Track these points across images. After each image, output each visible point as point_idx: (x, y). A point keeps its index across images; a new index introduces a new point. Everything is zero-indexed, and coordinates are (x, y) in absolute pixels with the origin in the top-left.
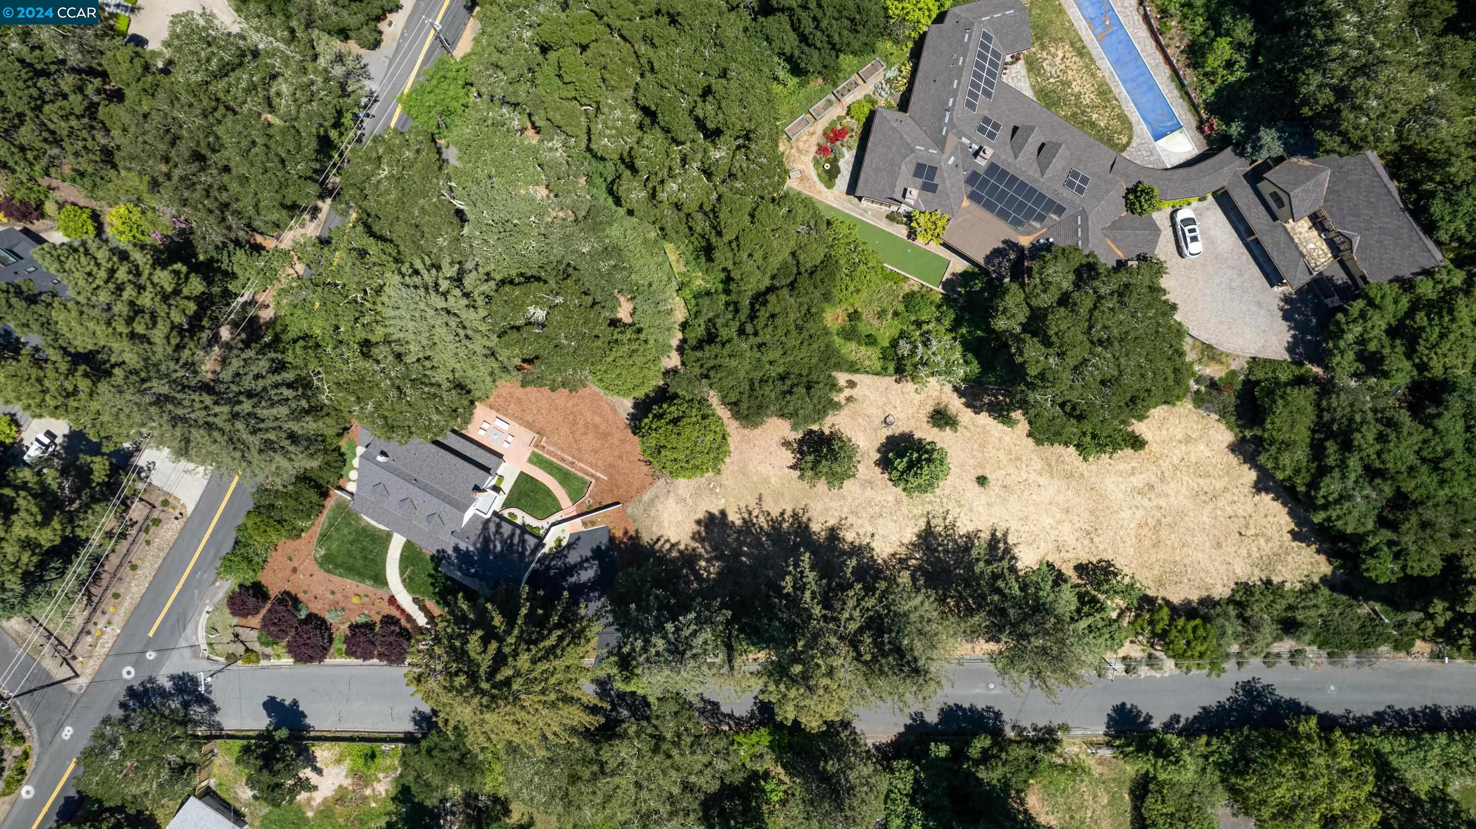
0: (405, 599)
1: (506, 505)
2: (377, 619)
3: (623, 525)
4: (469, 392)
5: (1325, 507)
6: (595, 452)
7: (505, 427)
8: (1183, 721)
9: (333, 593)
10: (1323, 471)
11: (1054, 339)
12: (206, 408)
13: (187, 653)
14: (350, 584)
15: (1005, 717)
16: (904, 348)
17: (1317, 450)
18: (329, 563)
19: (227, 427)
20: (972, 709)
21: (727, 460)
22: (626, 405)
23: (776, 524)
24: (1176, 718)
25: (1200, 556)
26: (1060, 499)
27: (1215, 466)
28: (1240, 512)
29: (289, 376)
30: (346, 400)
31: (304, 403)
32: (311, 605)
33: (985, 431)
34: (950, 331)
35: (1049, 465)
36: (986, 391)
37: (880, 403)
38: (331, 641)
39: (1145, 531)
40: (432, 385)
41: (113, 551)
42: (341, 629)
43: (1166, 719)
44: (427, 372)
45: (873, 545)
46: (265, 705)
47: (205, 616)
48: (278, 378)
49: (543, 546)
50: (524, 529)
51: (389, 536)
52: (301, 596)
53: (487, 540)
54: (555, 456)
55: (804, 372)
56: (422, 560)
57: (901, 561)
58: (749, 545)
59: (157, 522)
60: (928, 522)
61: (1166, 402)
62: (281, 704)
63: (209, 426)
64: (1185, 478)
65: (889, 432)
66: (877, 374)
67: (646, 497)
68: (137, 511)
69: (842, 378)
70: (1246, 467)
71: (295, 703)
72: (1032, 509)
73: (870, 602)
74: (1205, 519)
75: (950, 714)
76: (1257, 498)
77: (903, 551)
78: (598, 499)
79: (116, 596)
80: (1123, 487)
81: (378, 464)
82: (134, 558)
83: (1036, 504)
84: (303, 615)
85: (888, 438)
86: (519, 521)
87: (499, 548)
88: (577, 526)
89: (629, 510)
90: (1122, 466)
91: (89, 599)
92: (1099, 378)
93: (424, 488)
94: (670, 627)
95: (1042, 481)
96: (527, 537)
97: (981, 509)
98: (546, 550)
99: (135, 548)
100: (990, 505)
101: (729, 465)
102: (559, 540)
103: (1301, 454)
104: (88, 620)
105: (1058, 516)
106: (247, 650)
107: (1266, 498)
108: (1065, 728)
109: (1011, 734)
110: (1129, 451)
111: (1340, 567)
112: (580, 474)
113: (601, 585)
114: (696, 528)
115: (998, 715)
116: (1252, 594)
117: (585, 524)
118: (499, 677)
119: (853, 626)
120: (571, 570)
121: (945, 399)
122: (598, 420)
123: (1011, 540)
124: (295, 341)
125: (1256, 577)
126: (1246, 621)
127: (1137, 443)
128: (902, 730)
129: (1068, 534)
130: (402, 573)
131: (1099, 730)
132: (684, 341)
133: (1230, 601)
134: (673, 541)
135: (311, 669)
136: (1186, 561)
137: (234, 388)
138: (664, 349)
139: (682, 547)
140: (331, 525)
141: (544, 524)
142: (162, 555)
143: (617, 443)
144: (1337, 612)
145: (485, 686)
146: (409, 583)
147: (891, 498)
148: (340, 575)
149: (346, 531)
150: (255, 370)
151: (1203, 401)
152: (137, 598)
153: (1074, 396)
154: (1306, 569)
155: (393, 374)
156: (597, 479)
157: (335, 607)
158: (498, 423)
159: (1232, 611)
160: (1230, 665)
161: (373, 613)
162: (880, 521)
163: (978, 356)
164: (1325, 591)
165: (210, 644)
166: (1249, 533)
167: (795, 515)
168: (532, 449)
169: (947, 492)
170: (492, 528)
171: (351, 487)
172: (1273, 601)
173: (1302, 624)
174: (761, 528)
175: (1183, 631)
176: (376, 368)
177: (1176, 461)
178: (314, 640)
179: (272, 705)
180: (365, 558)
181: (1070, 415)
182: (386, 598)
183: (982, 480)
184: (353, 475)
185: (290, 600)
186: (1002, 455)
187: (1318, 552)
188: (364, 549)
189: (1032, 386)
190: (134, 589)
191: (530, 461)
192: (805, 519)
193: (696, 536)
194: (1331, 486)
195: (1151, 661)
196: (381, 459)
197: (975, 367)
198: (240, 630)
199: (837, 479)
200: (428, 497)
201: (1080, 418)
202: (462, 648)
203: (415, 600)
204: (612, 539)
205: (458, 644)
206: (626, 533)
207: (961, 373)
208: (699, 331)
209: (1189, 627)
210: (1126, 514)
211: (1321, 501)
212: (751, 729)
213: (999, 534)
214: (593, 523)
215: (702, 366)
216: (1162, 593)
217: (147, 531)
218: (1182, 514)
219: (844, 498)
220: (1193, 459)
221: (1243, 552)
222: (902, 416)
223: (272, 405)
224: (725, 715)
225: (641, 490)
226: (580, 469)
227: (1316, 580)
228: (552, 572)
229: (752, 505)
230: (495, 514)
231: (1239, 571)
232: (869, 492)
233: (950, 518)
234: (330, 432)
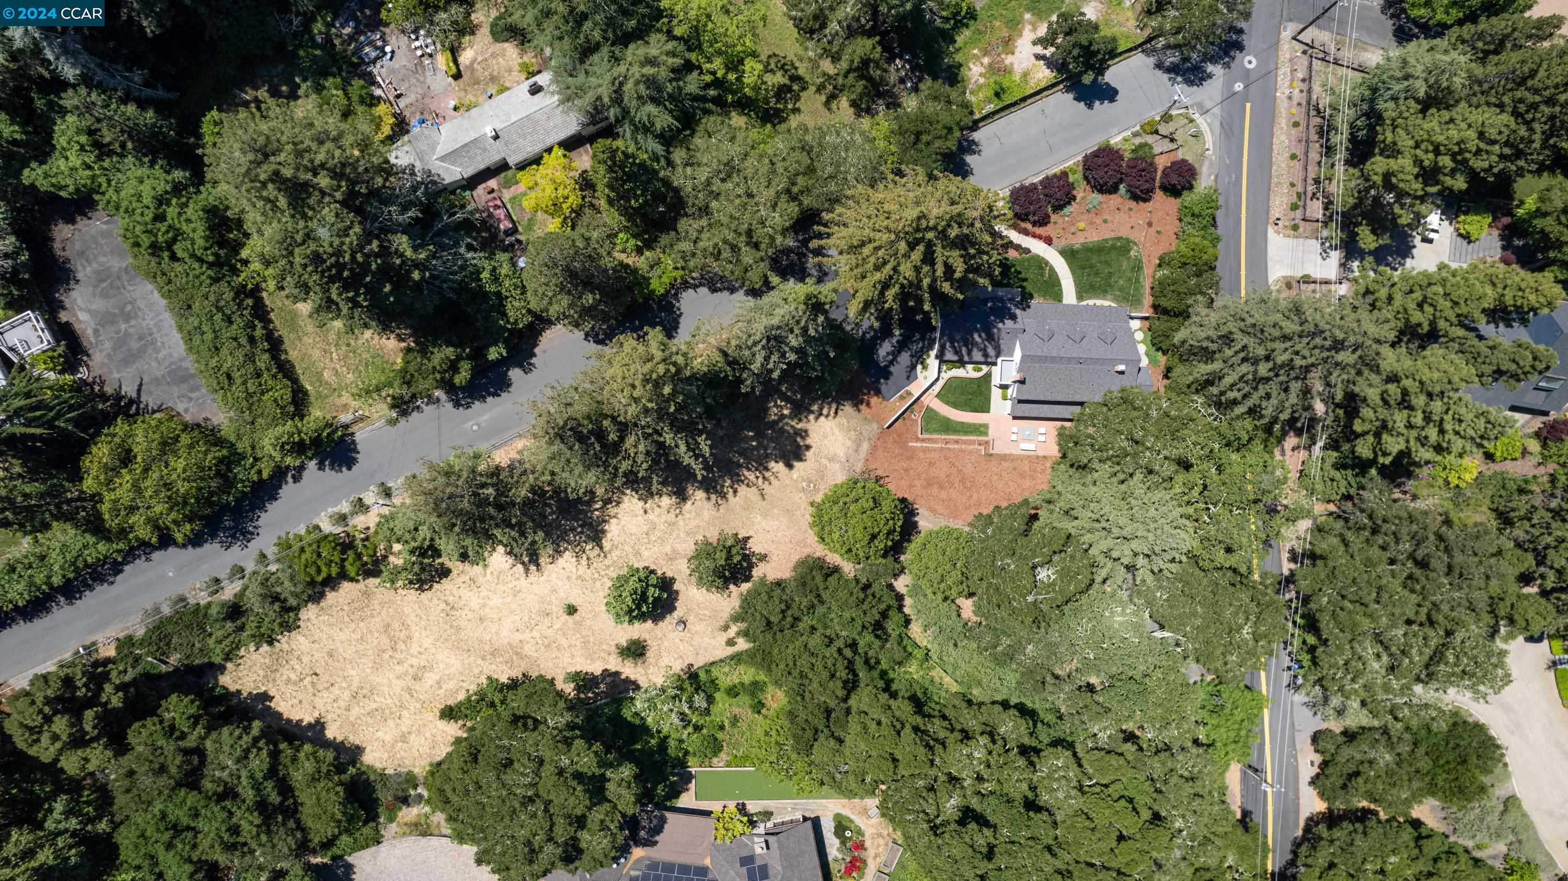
0: (1037, 247)
1: (988, 376)
2: (1054, 217)
3: (874, 410)
4: (1072, 466)
5: (256, 740)
6: (931, 464)
7: (1024, 446)
8: (290, 479)
9: (1105, 221)
10: (272, 772)
11: (574, 783)
12: (1297, 353)
13: (1208, 104)
14: (1093, 237)
15: (450, 405)
16: (700, 701)
17: (285, 788)
18: (1122, 247)
19: (1270, 345)
20: (483, 399)
21: (810, 520)
22: (925, 522)
23: (737, 479)
24: (296, 479)
25: (343, 636)
26: (493, 628)
27: (367, 725)
28: (325, 694)
29: (1240, 410)
30: (1178, 409)
31: (1214, 390)
32: (1120, 200)
33: (591, 658)
34: (666, 737)
35: (517, 653)
36: (606, 694)
37: (697, 637)
38: (1086, 178)
39: (402, 635)
40: (1108, 459)
41: (1319, 163)
42: (1082, 192)
43: (306, 474)
44: (1118, 468)
45: (641, 503)
46: (1115, 92)
47: (1209, 144)
48: (1249, 403)
49: (937, 357)
50: (962, 363)
51: (1080, 297)
52: (1133, 204)
53: (990, 338)
54: (965, 442)
55: (779, 635)
56: (1039, 291)
57: (609, 501)
58: (754, 448)
59: (1294, 207)
60: (601, 548)
61: (439, 764)
62: (1102, 100)
63: (1286, 338)
64: (389, 701)
65: (676, 615)
66: (713, 663)
67: (865, 446)
68: (1316, 209)
69: (743, 645)
70: (339, 739)
71: (1090, 106)
72: (514, 606)
73: (625, 466)
74: (353, 673)
75: (501, 385)
76: (316, 715)
77: (612, 510)
78: (908, 422)
79: (1296, 124)
80: (442, 666)
81: (1121, 362)
82: (1298, 165)
83: (512, 612)
84: (1122, 187)
85: (675, 608)
86: (970, 367)
87: (976, 336)
88: (916, 388)
89: (875, 426)
90: (451, 685)
91: (1318, 111)
92: (516, 765)
93: (1069, 360)
94: (792, 357)
95: (517, 636)
96: (956, 358)
97: (560, 583)
98: (933, 353)
99: (1301, 175)
100: (554, 591)
101: (806, 515)
102: (925, 368)
103: (298, 777)
104: (1309, 91)
105: (487, 610)
106: (1156, 132)
107: (308, 719)
108: (392, 422)
109: (438, 393)
110: (451, 702)
111: (213, 689)
112: (935, 436)
113: (868, 346)
114: (809, 441)
115: (457, 405)
116: (281, 625)
117: (909, 394)
118: (921, 248)
119: (630, 440)
120: (902, 346)
121: (640, 669)
122: (944, 495)
123: (520, 567)
124: (1250, 439)
125: (285, 642)
126: (276, 598)
127: (449, 713)
128: (537, 350)
129: (473, 600)
130: (1052, 270)
131: (361, 435)
132: (900, 608)
133: (297, 609)
134: (822, 419)
135: (1091, 146)
136: (353, 626)
137: (1283, 378)
138: (915, 590)
139: (811, 417)
140: (1137, 281)
141: (945, 376)
142: (1275, 180)
143: (916, 482)
144: (197, 645)
145: (930, 235)
146: (1041, 264)
147: (646, 554)
148: (1106, 241)
149: (1121, 282)
150: (1274, 401)
151: (407, 781)
152: (1277, 131)
153: (531, 737)
154: (243, 671)
155: (1148, 454)
156: (918, 440)
157: (1097, 210)
158: (1031, 446)
159: (292, 602)
160: (271, 551)
161: (1060, 221)
162: (645, 528)
163: (631, 725)
164: (217, 660)
165: (1192, 121)
166: (309, 679)
167: (724, 496)
168: (990, 438)
169: (598, 584)
170: (991, 351)
171: (1135, 324)
172: (259, 627)
173: (224, 619)
174: (749, 470)
175: (329, 564)
176: (1165, 452)
177: (405, 713)
178: (1101, 173)
179: (1110, 94)
180: (1091, 267)
181: (525, 717)
182: (1055, 240)
183: (571, 610)
184: (1139, 336)
185: (1141, 196)
186: (564, 642)
187: (239, 692)
188: (1097, 274)
189: (571, 726)
190: (1283, 137)
191: (986, 426)
192: (713, 497)
193: (804, 434)
194: (259, 762)
195: (342, 519)
196: (1122, 367)
197: (627, 713)
198: (1172, 146)
199: (704, 552)
200: (1062, 353)
201: (517, 720)
202: (965, 249)
203: (1027, 251)
204: (878, 392)
205: (972, 251)
206: (868, 404)
207: (639, 705)
208: (891, 626)
209: (324, 569)
210: (427, 642)
211: (261, 744)
212: (672, 286)
213: (533, 568)
214: (902, 398)
215: (874, 595)
216: (361, 585)
217: (1299, 195)
218: (377, 666)
219: (688, 534)
220: (391, 723)
221: (305, 659)
222: (671, 635)
223: (1242, 377)
224: (701, 285)
225: (874, 449)
226: (938, 441)
227: (229, 665)
228: (917, 336)
229: (766, 486)
230: (995, 364)
231: (302, 639)
232: (668, 549)
233: (584, 562)
234: (1179, 370)
